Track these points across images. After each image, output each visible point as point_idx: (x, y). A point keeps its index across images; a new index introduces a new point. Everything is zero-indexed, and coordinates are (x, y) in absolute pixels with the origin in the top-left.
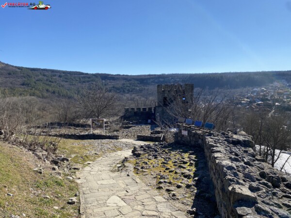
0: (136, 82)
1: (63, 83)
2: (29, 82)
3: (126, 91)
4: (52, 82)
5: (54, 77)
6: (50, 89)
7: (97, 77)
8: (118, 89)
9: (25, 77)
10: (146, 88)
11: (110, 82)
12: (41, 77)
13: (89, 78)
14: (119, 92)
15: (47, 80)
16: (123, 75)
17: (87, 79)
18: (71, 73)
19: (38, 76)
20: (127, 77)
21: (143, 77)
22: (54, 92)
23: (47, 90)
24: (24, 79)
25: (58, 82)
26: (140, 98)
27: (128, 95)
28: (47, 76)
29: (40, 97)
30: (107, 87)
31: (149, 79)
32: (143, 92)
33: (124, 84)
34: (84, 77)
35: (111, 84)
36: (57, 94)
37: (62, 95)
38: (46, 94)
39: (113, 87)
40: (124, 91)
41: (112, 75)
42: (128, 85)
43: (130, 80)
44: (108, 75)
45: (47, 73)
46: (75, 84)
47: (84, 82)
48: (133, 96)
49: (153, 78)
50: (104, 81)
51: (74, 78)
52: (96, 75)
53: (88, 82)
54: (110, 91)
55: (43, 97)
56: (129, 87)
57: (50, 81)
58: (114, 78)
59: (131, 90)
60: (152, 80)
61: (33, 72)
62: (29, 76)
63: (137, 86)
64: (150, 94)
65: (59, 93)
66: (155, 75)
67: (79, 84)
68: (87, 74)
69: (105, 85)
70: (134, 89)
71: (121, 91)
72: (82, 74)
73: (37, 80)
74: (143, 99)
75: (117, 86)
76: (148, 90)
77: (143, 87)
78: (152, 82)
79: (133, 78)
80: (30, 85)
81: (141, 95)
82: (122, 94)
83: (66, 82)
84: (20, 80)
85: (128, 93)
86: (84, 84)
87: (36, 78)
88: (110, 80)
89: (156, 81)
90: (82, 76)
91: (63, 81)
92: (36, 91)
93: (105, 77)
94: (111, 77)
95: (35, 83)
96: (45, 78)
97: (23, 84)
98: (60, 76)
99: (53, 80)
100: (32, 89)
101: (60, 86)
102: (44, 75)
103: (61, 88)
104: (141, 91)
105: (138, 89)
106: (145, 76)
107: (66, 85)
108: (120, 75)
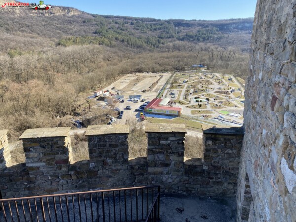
0: (214, 28)
1: (133, 31)
2: (101, 30)
3: (201, 40)
4: (123, 30)
5: (126, 25)
6: (120, 37)
7: (170, 23)
8: (192, 37)
9: (98, 25)
10: (226, 35)
11: (183, 29)
12: (113, 24)
13: (162, 25)
14: (193, 41)
15: (119, 28)
16: (200, 21)
17: (159, 26)
18: (143, 20)
19: (111, 24)
20: (203, 22)
21: (224, 22)
22: (123, 41)
23: (117, 39)
24: (97, 27)
25: (129, 30)
26: (216, 48)
27: (201, 44)
28: (119, 24)
29: (108, 46)
30: (180, 34)
31: (231, 24)
32: (222, 40)
33: (199, 31)
34: (156, 24)
35: (184, 31)
36: (126, 43)
37: (130, 44)
38: (114, 43)
39: (187, 35)
40: (198, 40)
41: (187, 21)
42: (205, 32)
43: (207, 26)
44: (182, 20)
45: (119, 21)
46: (145, 32)
47: (155, 29)
48: (208, 45)
49: (236, 23)
50: (177, 28)
51: (145, 25)
52: (168, 22)
53: (159, 29)
54: (182, 40)
55: (111, 46)
56: (205, 34)
57: (121, 29)
58: (188, 24)
59: (206, 38)
60: (234, 25)
61: (107, 19)
62: (101, 23)
63: (214, 34)
64: (230, 43)
65: (128, 41)
66: (239, 19)
67: (150, 32)
68: (159, 20)
69: (178, 32)
70: (211, 37)
71: (195, 40)
72: (155, 20)
73: (109, 28)
74: (220, 49)
75: (192, 34)
76: (227, 38)
77: (222, 34)
78: (234, 28)
79: (211, 24)
80: (101, 33)
81: (218, 44)
82: (196, 44)
83: (137, 29)
84: (94, 28)
85: (203, 42)
86: (155, 31)
87: (109, 26)
88: (183, 26)
89: (240, 26)
90: (154, 22)
91: (134, 29)
92: (105, 39)
93: (179, 23)
94: (185, 23)
95: (106, 31)
96: (117, 25)
97: (95, 33)
98: (132, 24)
99: (125, 28)
100: (101, 38)
101: (130, 34)
102: (116, 23)
103: (131, 36)
104: (219, 39)
105: (216, 36)
106: (226, 20)
107: (137, 33)
108: (196, 20)
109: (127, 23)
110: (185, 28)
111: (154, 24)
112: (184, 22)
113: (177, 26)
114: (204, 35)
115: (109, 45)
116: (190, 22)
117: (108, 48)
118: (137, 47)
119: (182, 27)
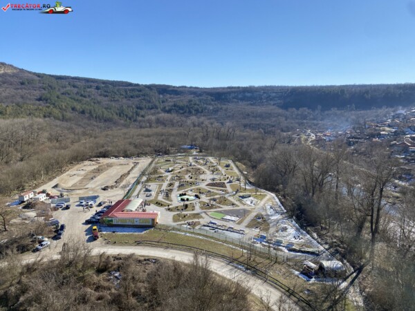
0: (209, 98)
1: (99, 98)
2: (49, 95)
3: (194, 112)
4: (85, 97)
5: (89, 90)
6: (78, 107)
7: (151, 89)
8: (182, 108)
9: (44, 89)
10: (224, 107)
11: (170, 98)
12: (69, 88)
13: (140, 91)
14: (183, 113)
15: (77, 93)
16: (191, 87)
17: (137, 93)
18: (114, 83)
19: (65, 87)
20: (195, 90)
21: (220, 91)
22: (83, 112)
23: (73, 109)
24: (44, 91)
25: (93, 97)
26: (212, 124)
27: (194, 118)
28: (78, 87)
29: (59, 119)
30: (166, 104)
31: (229, 93)
32: (219, 113)
33: (190, 101)
34: (133, 90)
35: (171, 100)
36: (87, 115)
37: (94, 115)
38: (69, 114)
39: (175, 106)
41: (174, 87)
42: (198, 103)
43: (200, 95)
44: (168, 86)
45: (79, 83)
46: (118, 100)
47: (132, 97)
48: (202, 119)
49: (235, 92)
50: (161, 96)
51: (118, 90)
52: (150, 87)
53: (137, 97)
54: (169, 111)
55: (64, 119)
56: (198, 105)
57: (82, 95)
58: (176, 91)
59: (200, 110)
60: (233, 95)
61: (59, 81)
62: (50, 86)
63: (210, 104)
64: (229, 116)
65: (90, 112)
66: (239, 87)
67: (125, 101)
68: (138, 85)
69: (163, 102)
70: (206, 108)
71: (185, 112)
72: (130, 84)
73: (63, 94)
74: (216, 124)
75: (181, 104)
76: (226, 110)
77: (219, 106)
78: (234, 98)
79: (205, 92)
80: (49, 101)
81: (215, 118)
82: (187, 117)
83: (106, 96)
84: (37, 93)
85: (196, 115)
86: (132, 99)
87: (63, 90)
88: (170, 94)
89: (240, 96)
90: (130, 88)
91: (101, 95)
92: (54, 109)
93: (164, 90)
94: (173, 91)
95: (58, 97)
96: (75, 90)
97: (40, 99)
98: (98, 88)
99: (86, 94)
100: (48, 107)
101: (94, 103)
102: (74, 86)
103: (96, 106)
104: (216, 111)
105: (211, 108)
106: (224, 88)
107: (105, 101)
108: (185, 87)
109: (91, 87)
110: (172, 96)
111: (130, 90)
112: (171, 89)
113: (162, 94)
114: (196, 106)
115: (61, 118)
116: (179, 90)
117: (58, 123)
118: (105, 121)
119: (169, 96)
